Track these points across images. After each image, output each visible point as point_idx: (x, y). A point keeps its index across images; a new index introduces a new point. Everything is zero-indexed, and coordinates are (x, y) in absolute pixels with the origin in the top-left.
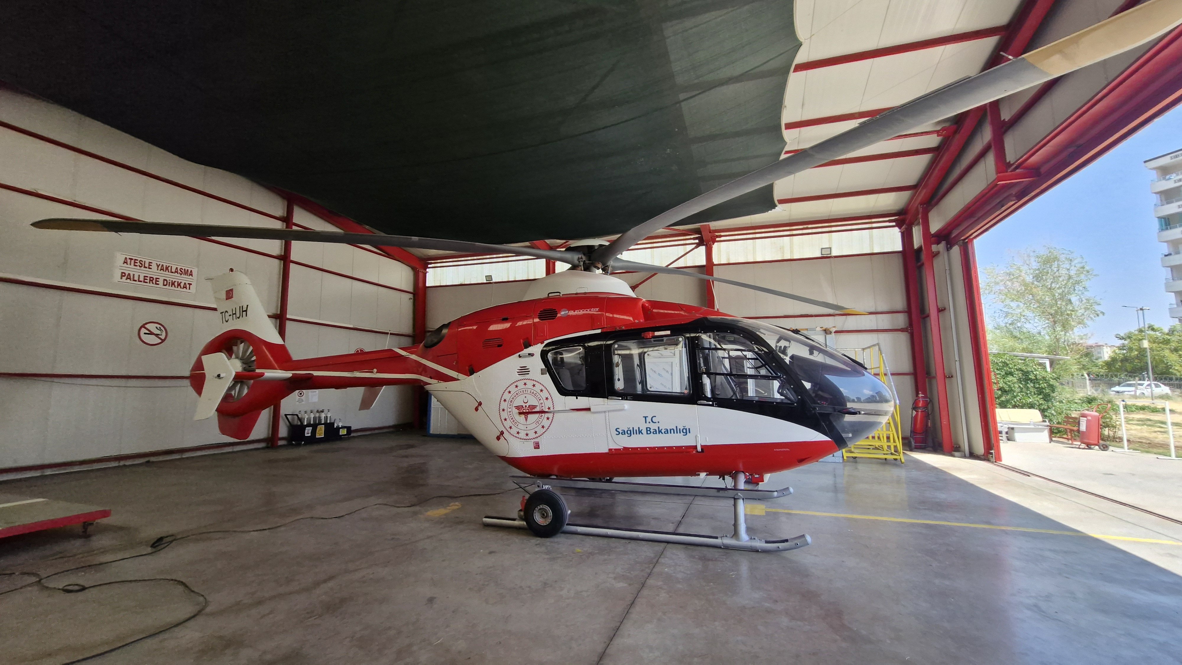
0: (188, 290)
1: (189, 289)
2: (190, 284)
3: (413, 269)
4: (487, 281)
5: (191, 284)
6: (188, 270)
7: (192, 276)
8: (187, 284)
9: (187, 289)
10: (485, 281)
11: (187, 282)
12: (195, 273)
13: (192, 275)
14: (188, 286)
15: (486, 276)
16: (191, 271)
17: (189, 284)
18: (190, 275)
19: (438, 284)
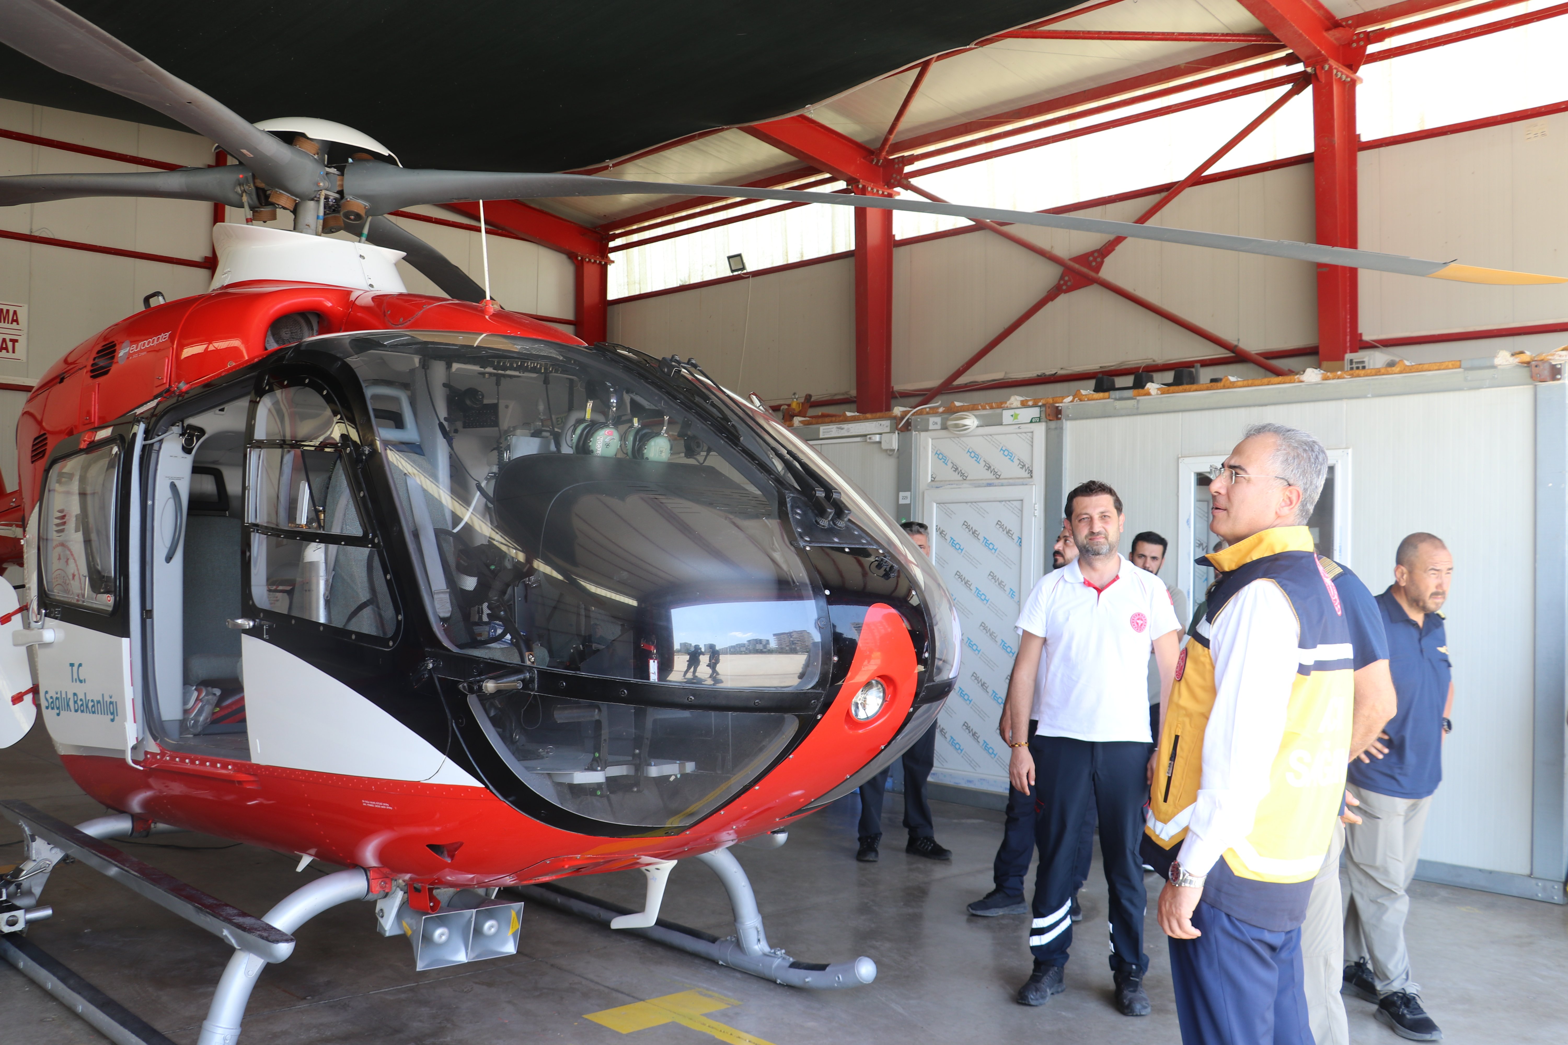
0: (11, 355)
1: (14, 352)
2: (14, 341)
3: (571, 256)
4: (733, 271)
5: (16, 341)
6: (8, 311)
7: (18, 324)
8: (8, 340)
9: (8, 352)
10: (728, 273)
11: (8, 338)
12: (22, 316)
13: (17, 321)
14: (10, 345)
15: (729, 258)
16: (15, 312)
17: (11, 340)
18: (13, 321)
19: (636, 292)
